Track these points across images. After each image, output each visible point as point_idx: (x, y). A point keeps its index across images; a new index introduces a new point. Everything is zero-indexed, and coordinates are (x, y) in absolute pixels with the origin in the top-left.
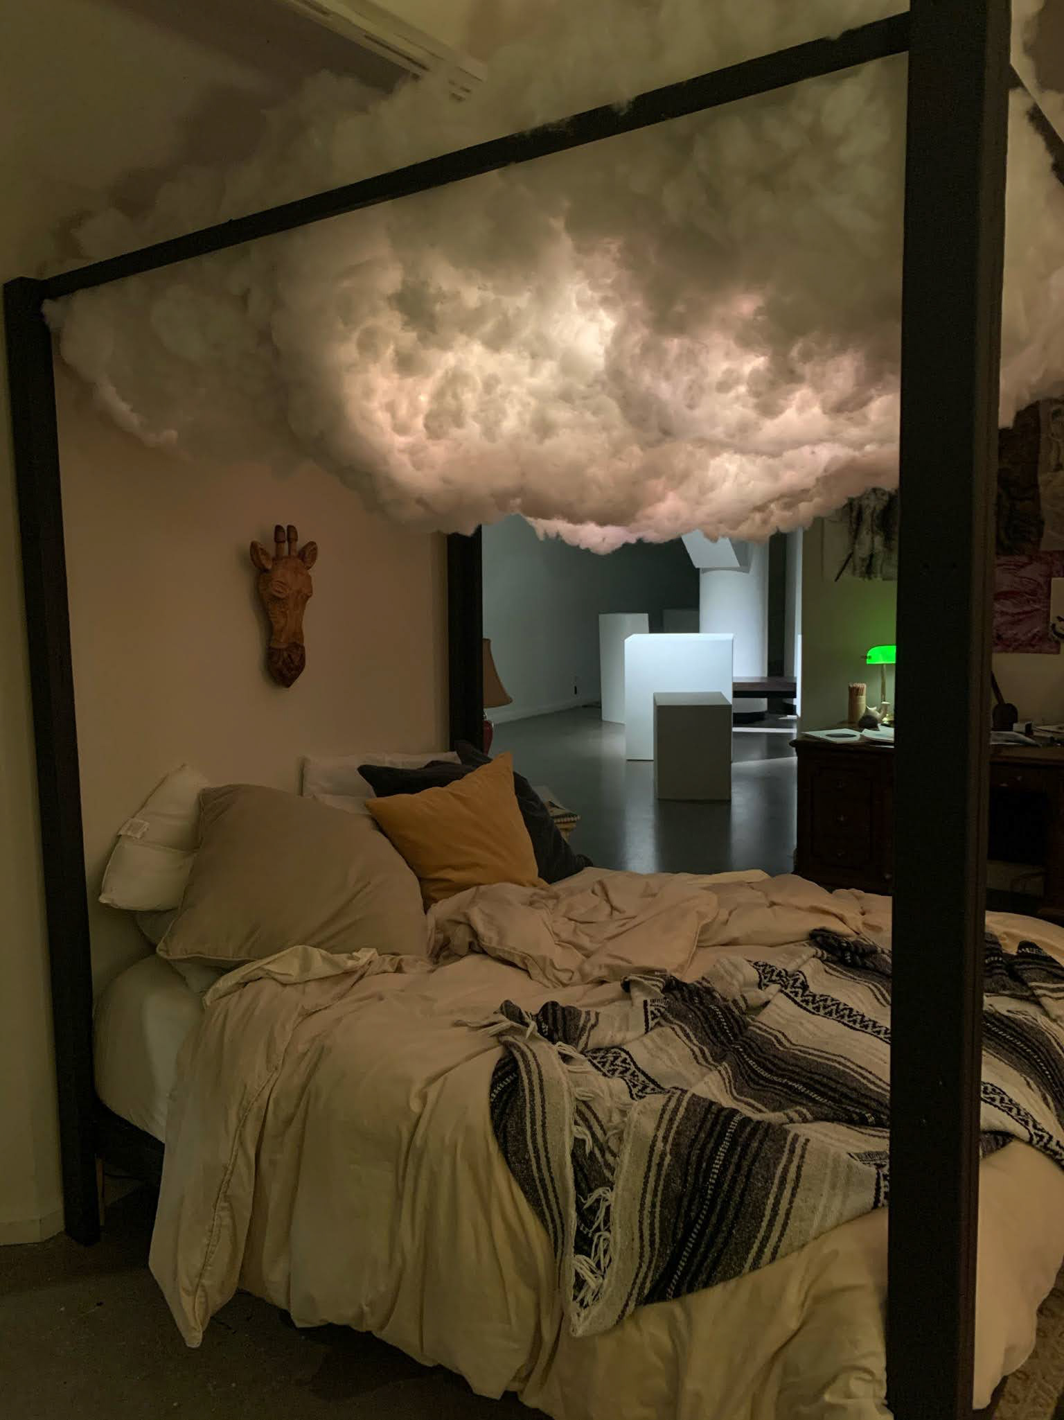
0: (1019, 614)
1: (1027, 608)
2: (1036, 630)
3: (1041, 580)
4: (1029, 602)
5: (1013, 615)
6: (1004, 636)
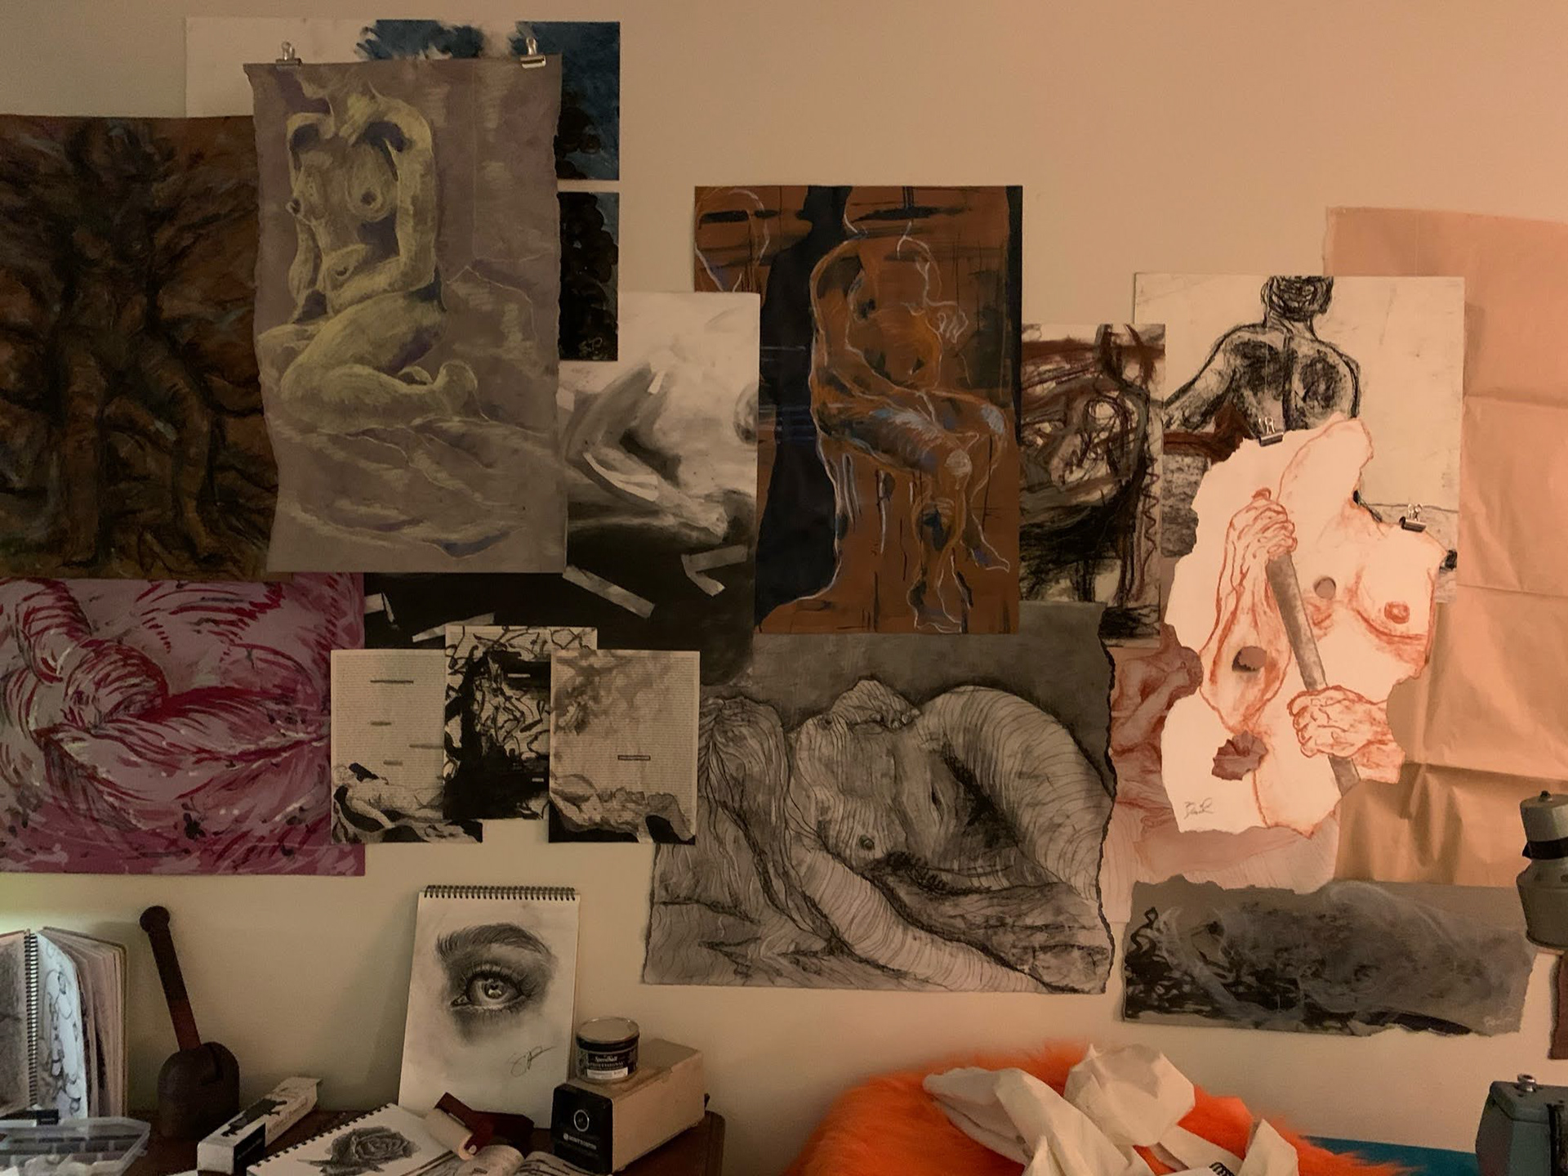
0: (244, 756)
1: (270, 741)
2: (294, 806)
3: (304, 656)
4: (272, 720)
5: (232, 760)
6: (204, 825)
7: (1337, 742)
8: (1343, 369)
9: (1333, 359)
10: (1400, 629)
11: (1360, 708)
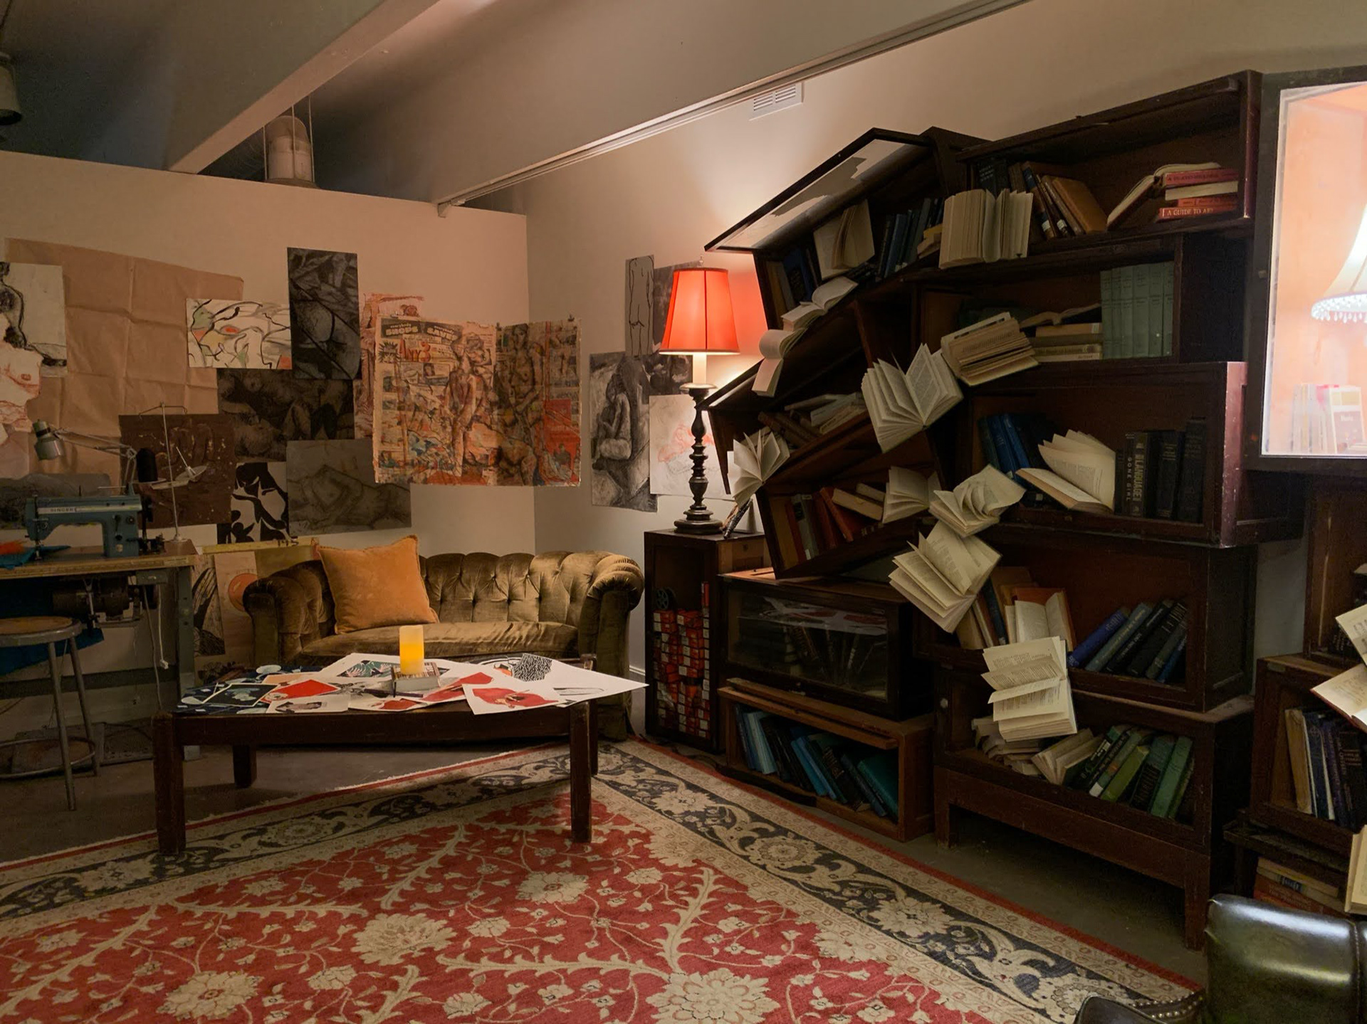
7: (5, 419)
8: (16, 295)
9: (12, 292)
10: (28, 382)
11: (14, 409)
